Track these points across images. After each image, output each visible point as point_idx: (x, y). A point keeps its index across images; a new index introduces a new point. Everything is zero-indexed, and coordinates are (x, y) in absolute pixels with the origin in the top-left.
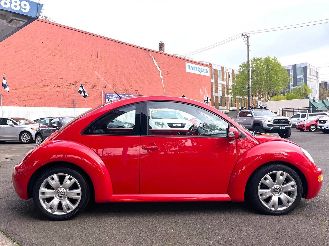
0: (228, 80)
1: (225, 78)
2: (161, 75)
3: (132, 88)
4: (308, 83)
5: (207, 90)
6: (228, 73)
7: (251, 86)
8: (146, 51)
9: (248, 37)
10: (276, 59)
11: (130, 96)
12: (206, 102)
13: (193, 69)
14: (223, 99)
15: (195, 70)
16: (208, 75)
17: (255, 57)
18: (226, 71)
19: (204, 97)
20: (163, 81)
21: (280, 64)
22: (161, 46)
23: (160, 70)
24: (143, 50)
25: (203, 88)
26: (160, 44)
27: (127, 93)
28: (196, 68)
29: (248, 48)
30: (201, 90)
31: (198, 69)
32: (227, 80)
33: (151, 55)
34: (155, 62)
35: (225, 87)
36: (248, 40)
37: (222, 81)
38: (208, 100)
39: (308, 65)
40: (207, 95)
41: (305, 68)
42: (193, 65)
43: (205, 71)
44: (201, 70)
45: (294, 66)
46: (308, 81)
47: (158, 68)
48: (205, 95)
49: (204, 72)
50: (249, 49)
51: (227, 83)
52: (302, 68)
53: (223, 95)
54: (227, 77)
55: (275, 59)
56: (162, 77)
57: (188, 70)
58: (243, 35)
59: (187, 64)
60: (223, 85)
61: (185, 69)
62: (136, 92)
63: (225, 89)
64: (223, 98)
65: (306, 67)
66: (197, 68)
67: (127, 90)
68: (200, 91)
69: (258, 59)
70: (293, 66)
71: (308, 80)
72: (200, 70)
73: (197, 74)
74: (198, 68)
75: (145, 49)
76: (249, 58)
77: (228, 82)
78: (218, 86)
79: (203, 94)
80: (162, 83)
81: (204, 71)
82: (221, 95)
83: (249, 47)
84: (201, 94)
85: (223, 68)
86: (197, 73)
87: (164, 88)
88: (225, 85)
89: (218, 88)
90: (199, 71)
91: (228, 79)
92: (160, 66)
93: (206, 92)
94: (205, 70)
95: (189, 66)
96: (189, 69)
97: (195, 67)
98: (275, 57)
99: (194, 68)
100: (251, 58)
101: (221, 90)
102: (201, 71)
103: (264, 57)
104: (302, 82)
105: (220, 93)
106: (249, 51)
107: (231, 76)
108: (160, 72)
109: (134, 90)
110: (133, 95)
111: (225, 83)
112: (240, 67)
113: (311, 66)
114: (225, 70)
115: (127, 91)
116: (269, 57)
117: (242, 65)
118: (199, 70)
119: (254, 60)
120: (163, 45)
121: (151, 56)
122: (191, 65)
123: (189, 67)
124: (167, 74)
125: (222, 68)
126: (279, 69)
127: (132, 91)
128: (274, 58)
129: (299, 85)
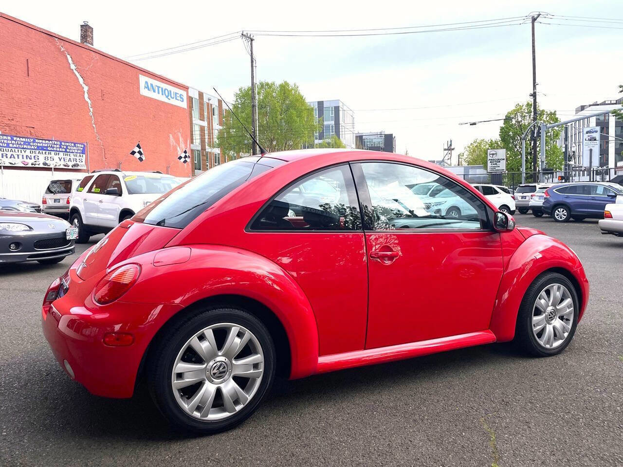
0: (212, 120)
1: (206, 114)
2: (86, 96)
3: (18, 119)
4: (341, 136)
5: (182, 136)
6: (211, 105)
7: (258, 134)
8: (52, 38)
9: (252, 40)
10: (298, 87)
11: (15, 138)
12: (183, 160)
13: (154, 91)
14: (203, 155)
15: (159, 93)
16: (184, 105)
17: (263, 81)
18: (208, 102)
19: (177, 150)
20: (91, 109)
21: (304, 98)
22: (86, 31)
23: (84, 85)
24: (47, 35)
25: (176, 131)
26: (82, 26)
27: (7, 131)
28: (160, 89)
29: (252, 62)
30: (171, 136)
31: (164, 91)
32: (208, 118)
33: (62, 49)
34: (73, 67)
35: (206, 132)
36: (252, 47)
37: (200, 120)
38: (186, 157)
39: (341, 105)
40: (182, 145)
41: (337, 109)
42: (156, 83)
43: (179, 98)
44: (171, 94)
45: (321, 104)
46: (341, 133)
47: (81, 80)
48: (179, 146)
49: (176, 99)
50: (254, 65)
51: (209, 124)
52: (332, 108)
53: (203, 149)
54: (208, 113)
55: (296, 88)
56: (89, 102)
57: (144, 92)
58: (242, 34)
59: (143, 79)
60: (202, 129)
61: (138, 88)
62: (28, 129)
63: (206, 137)
64: (203, 153)
65: (339, 107)
66: (162, 89)
67: (8, 125)
68: (169, 136)
69: (267, 84)
70: (319, 103)
71: (341, 130)
72: (169, 95)
73: (163, 103)
74: (165, 89)
75: (50, 35)
76: (255, 82)
77: (212, 122)
78: (194, 130)
79: (175, 143)
80: (91, 114)
81: (176, 97)
82: (199, 148)
83: (254, 60)
84: (172, 144)
85: (201, 95)
86: (163, 98)
87: (94, 126)
88: (206, 129)
89: (194, 133)
90: (167, 97)
91: (212, 116)
92: (85, 75)
93: (181, 139)
94: (179, 95)
95: (146, 82)
96: (146, 88)
97: (159, 87)
98: (295, 85)
99: (156, 88)
100: (257, 81)
101: (199, 137)
102: (171, 97)
103: (278, 82)
104: (332, 133)
105: (197, 145)
106: (254, 68)
107: (216, 112)
108: (86, 88)
109: (24, 125)
110: (23, 138)
111: (205, 124)
112: (237, 95)
113: (345, 107)
114: (205, 100)
115: (5, 127)
116: (286, 84)
117: (239, 92)
118: (167, 95)
119: (262, 85)
120: (90, 30)
121: (64, 51)
122: (151, 81)
123: (146, 86)
124: (100, 95)
125: (199, 94)
126: (303, 108)
127: (18, 128)
128: (293, 86)
129: (328, 138)
